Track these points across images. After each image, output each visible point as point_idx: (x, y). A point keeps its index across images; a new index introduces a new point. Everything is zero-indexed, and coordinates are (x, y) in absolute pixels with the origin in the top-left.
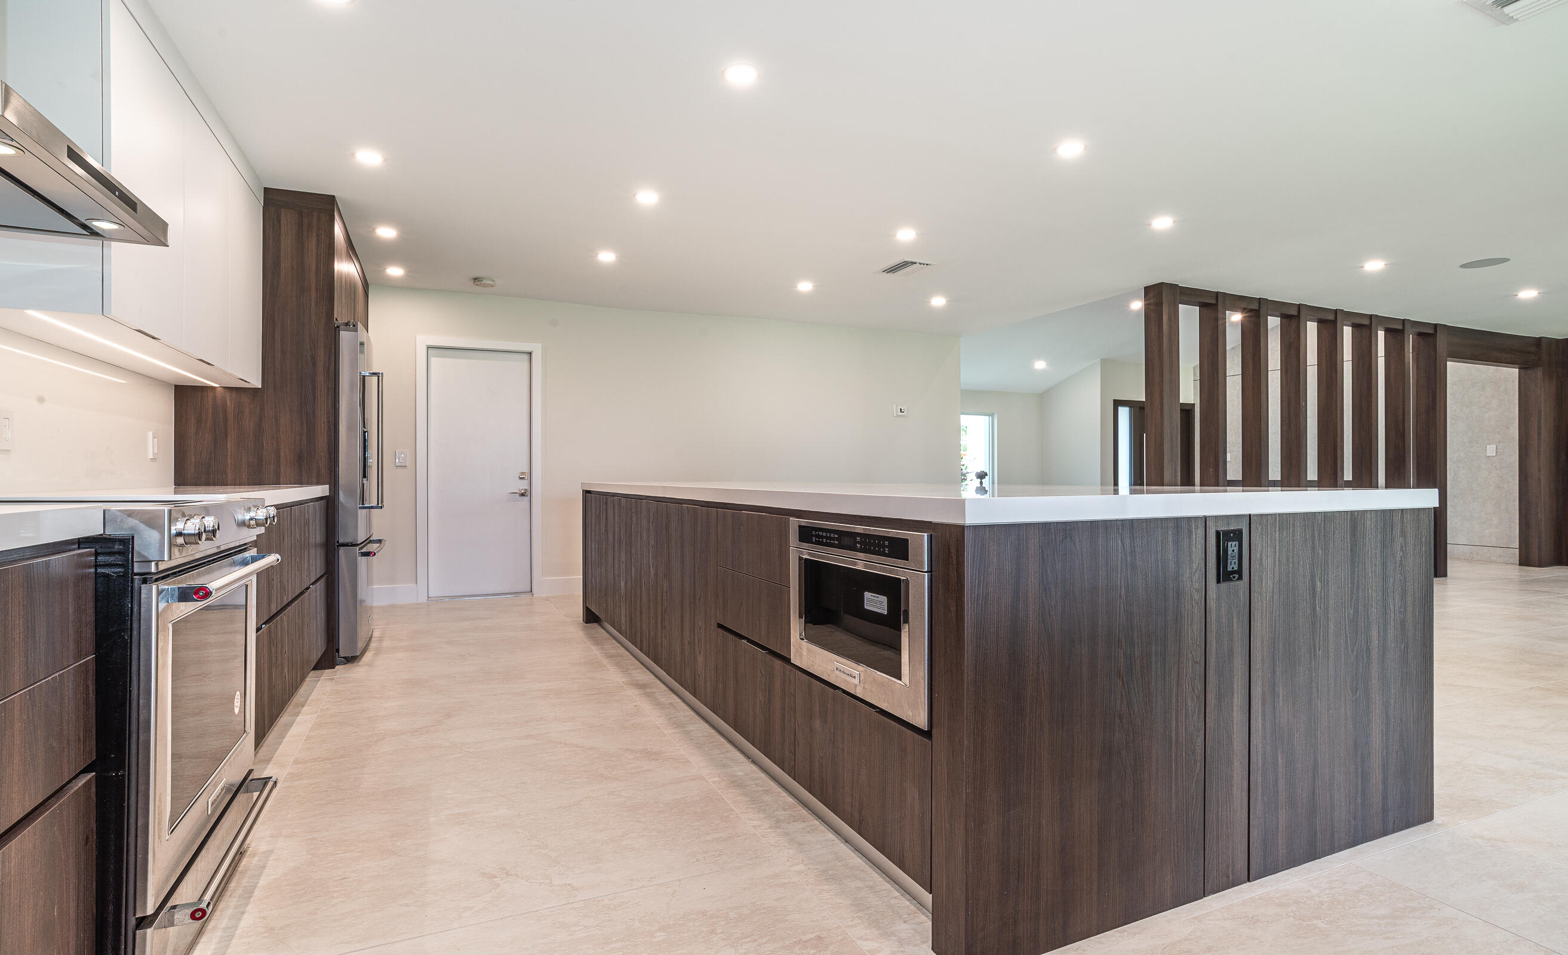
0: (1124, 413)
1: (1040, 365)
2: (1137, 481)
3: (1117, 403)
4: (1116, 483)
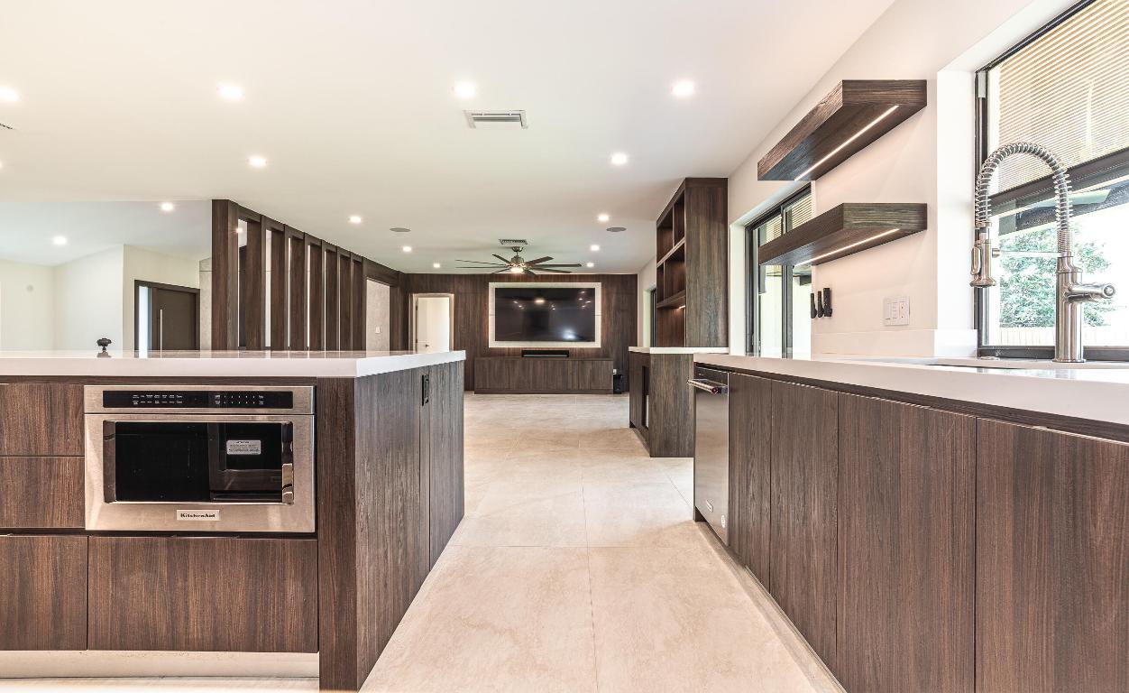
0: (143, 291)
1: (60, 241)
2: (155, 346)
3: (138, 283)
4: (136, 348)
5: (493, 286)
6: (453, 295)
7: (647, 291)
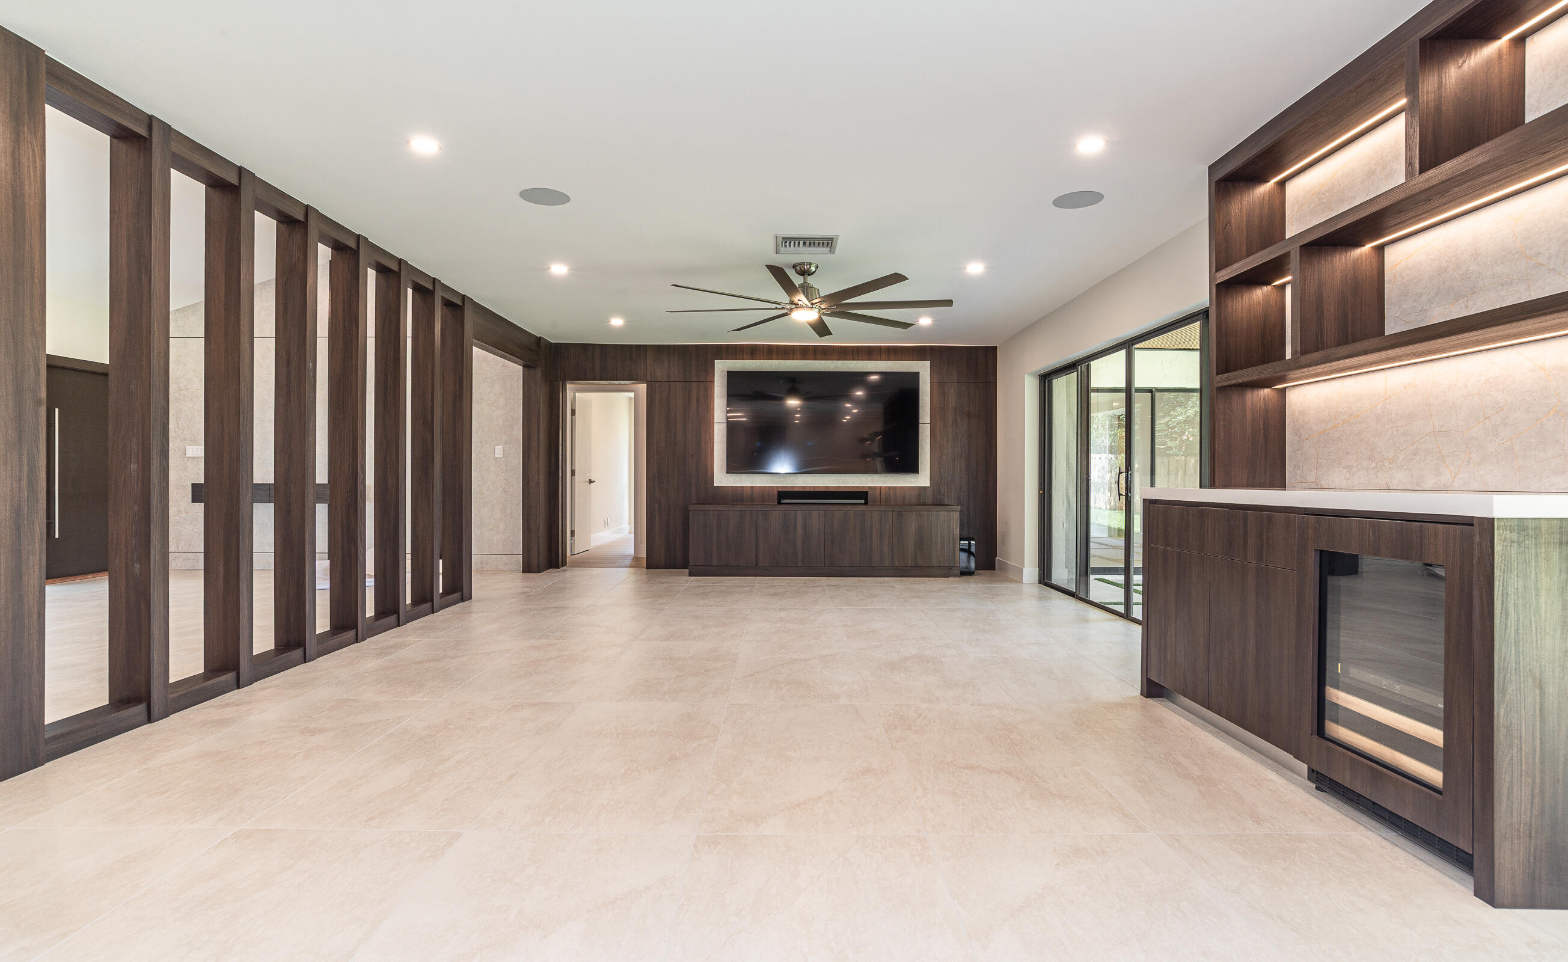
5: (721, 367)
6: (643, 388)
7: (1032, 374)
